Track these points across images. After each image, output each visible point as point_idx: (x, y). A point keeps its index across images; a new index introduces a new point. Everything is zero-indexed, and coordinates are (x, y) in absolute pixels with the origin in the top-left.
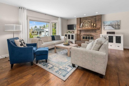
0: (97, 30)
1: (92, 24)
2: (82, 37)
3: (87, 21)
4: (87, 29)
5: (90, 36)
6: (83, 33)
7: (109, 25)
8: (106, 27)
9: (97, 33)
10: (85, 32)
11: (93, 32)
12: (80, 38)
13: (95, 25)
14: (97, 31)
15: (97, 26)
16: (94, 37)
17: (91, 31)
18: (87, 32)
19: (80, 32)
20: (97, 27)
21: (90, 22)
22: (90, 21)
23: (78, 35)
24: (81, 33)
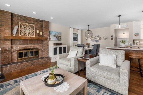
0: (44, 41)
1: (38, 32)
2: (15, 55)
3: (27, 24)
4: (30, 39)
5: (34, 50)
6: (19, 45)
7: (54, 36)
8: (52, 38)
9: (45, 44)
10: (23, 44)
11: (38, 44)
12: (11, 57)
13: (41, 33)
14: (44, 43)
15: (44, 35)
16: (40, 50)
17: (36, 41)
18: (27, 44)
19: (12, 44)
20: (45, 37)
21: (33, 28)
22: (34, 25)
23: (6, 50)
24: (14, 46)
